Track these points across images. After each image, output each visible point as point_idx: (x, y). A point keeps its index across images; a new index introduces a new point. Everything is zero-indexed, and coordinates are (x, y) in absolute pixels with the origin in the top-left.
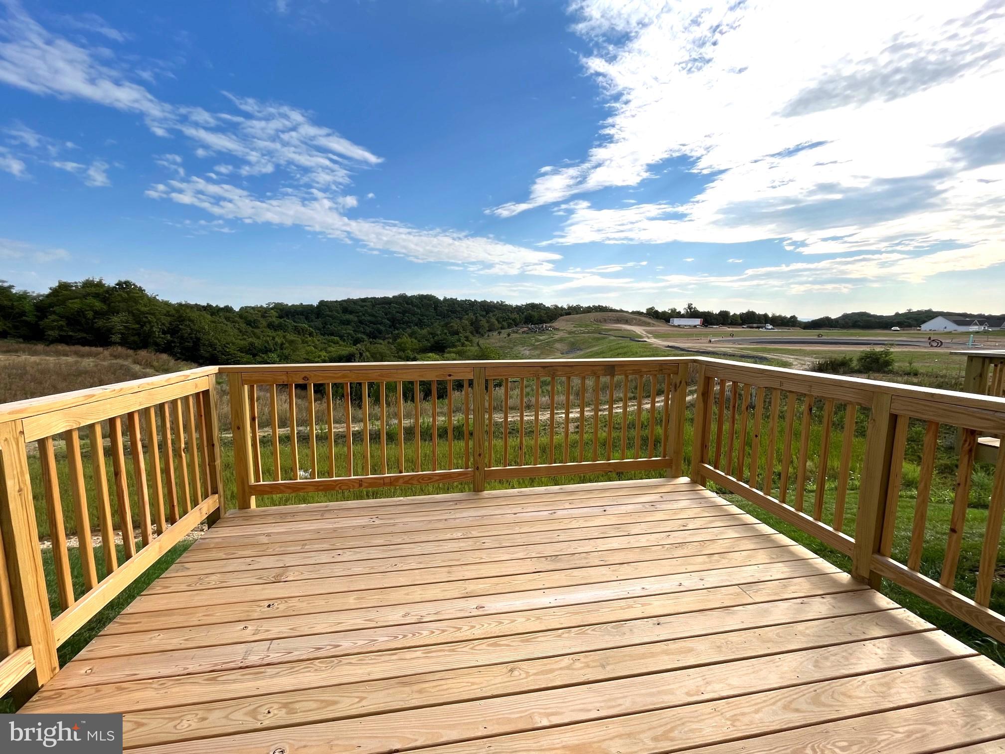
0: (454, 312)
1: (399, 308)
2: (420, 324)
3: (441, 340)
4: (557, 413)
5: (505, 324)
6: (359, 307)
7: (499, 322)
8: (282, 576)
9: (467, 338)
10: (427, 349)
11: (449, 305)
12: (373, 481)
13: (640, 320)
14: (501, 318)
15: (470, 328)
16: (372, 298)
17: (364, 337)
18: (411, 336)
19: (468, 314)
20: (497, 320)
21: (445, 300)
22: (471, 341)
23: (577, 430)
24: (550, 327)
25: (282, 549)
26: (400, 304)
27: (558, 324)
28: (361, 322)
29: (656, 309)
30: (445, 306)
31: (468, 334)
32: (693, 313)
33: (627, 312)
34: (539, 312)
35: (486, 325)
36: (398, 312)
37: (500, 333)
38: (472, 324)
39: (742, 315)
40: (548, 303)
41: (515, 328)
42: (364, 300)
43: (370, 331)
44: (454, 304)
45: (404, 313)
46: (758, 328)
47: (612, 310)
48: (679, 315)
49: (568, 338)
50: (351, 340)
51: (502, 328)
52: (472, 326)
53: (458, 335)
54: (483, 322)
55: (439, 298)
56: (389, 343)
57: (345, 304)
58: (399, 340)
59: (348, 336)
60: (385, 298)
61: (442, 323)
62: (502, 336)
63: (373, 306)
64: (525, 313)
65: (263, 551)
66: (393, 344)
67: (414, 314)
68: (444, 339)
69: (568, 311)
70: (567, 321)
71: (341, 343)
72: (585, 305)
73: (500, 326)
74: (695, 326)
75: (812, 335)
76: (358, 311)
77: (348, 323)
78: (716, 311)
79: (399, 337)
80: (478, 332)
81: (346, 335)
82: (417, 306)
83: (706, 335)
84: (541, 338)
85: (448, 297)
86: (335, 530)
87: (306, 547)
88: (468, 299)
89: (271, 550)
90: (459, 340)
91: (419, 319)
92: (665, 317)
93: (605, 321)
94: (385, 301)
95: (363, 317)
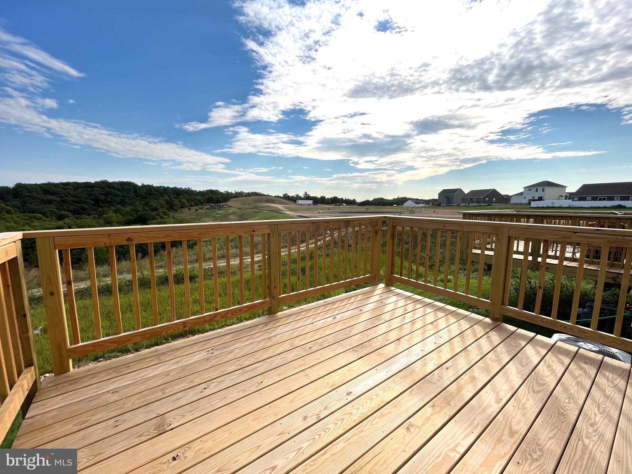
0: (150, 194)
1: (102, 191)
2: (123, 203)
3: (144, 215)
4: (244, 259)
5: (192, 203)
6: (61, 190)
7: (188, 202)
8: (164, 425)
9: (165, 213)
10: (131, 222)
11: (146, 190)
12: (196, 321)
13: (280, 201)
14: (190, 199)
15: (167, 206)
16: (73, 183)
17: (68, 213)
18: (115, 212)
19: (163, 196)
20: (187, 200)
21: (143, 186)
22: (168, 215)
23: (259, 268)
24: (225, 205)
25: (142, 400)
26: (103, 188)
27: (231, 203)
28: (64, 202)
29: (288, 195)
30: (144, 190)
31: (165, 210)
32: (307, 197)
33: (272, 196)
34: (217, 195)
35: (179, 204)
36: (101, 194)
37: (190, 209)
38: (167, 203)
39: (331, 198)
40: (222, 190)
41: (201, 206)
42: (67, 184)
43: (74, 209)
44: (151, 189)
45: (106, 195)
46: (339, 205)
47: (263, 195)
48: (300, 198)
49: (238, 212)
50: (55, 216)
51: (191, 206)
52: (167, 204)
53: (157, 211)
54: (176, 202)
55: (138, 184)
56: (94, 218)
57: (45, 187)
58: (105, 216)
59: (51, 213)
60: (87, 183)
61: (143, 202)
62: (191, 211)
63: (76, 189)
64: (207, 196)
65: (121, 408)
66: (99, 218)
67: (116, 196)
68: (146, 214)
69: (236, 195)
70: (236, 201)
71: (45, 218)
72: (246, 191)
73: (189, 204)
74: (310, 205)
75: (363, 209)
76: (60, 193)
77: (50, 202)
78: (319, 196)
79: (104, 213)
80: (172, 209)
81: (48, 212)
82: (118, 190)
83: (317, 209)
84: (220, 212)
85: (146, 184)
86: (183, 369)
87: (167, 391)
88: (162, 186)
89: (130, 405)
90: (158, 215)
91: (121, 199)
92: (294, 199)
93: (260, 201)
94: (87, 186)
95: (66, 198)
